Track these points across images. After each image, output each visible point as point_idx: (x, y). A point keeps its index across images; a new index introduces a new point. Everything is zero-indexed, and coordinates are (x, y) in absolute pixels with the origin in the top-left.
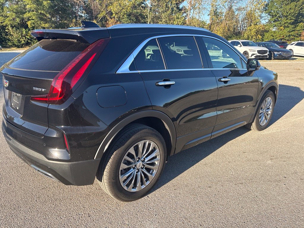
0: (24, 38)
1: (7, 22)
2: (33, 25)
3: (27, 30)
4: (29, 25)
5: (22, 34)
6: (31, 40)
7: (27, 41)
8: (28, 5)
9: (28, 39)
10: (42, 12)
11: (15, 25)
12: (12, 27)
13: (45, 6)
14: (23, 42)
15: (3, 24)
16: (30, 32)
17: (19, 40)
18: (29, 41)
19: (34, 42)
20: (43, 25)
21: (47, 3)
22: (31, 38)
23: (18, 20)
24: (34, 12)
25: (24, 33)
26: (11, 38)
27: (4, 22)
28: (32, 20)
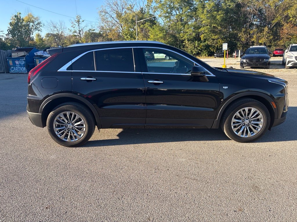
0: (196, 49)
1: (185, 37)
2: (205, 38)
3: (199, 42)
4: (202, 38)
5: (195, 46)
6: (201, 51)
7: (198, 52)
8: (204, 21)
9: (199, 50)
10: (215, 25)
11: (191, 39)
12: (188, 40)
13: (217, 19)
14: (194, 52)
15: (182, 38)
16: (202, 44)
17: (192, 51)
18: (199, 52)
19: (203, 52)
20: (213, 37)
21: (221, 16)
22: (202, 49)
23: (194, 34)
24: (208, 27)
25: (196, 45)
26: (187, 49)
27: (184, 37)
28: (205, 33)
